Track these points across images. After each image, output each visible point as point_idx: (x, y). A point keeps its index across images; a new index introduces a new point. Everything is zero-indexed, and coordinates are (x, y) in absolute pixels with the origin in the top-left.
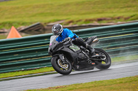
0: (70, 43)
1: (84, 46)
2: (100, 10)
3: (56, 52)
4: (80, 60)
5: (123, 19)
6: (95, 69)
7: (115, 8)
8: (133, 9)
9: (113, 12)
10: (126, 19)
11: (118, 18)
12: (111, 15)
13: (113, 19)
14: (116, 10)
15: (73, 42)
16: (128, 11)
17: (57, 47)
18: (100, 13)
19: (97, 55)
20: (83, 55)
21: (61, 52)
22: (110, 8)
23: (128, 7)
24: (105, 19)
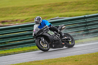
0: (47, 29)
1: (57, 31)
2: (3, 15)
3: (38, 36)
4: (55, 41)
5: (20, 21)
6: (65, 47)
7: (14, 13)
8: (27, 14)
9: (12, 17)
10: (22, 21)
11: (17, 21)
12: (12, 18)
13: (13, 21)
14: (15, 15)
15: (49, 29)
16: (24, 16)
17: (39, 32)
18: (3, 17)
19: (66, 38)
20: (57, 38)
21: (42, 36)
22: (10, 13)
23: (23, 12)
24: (7, 21)
